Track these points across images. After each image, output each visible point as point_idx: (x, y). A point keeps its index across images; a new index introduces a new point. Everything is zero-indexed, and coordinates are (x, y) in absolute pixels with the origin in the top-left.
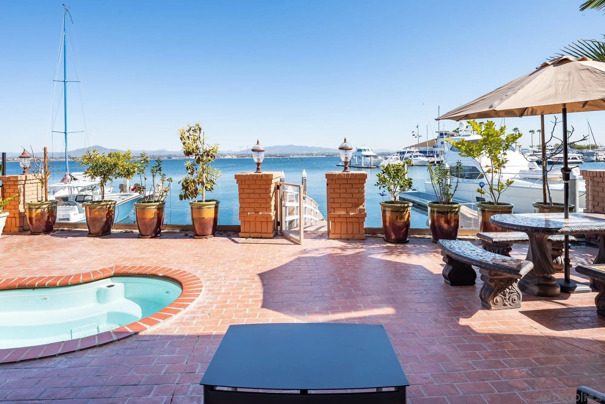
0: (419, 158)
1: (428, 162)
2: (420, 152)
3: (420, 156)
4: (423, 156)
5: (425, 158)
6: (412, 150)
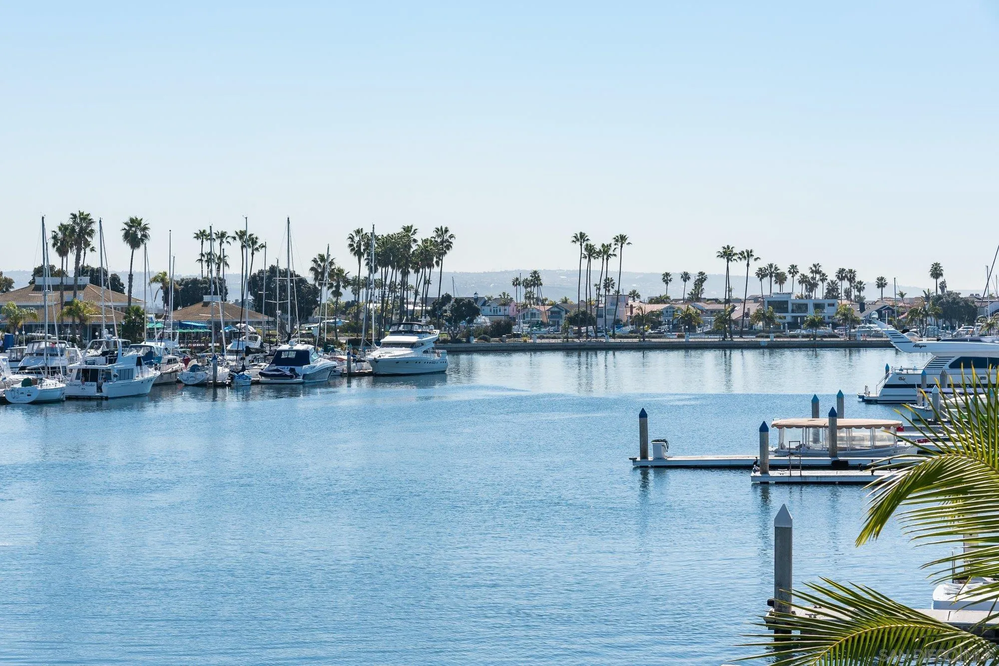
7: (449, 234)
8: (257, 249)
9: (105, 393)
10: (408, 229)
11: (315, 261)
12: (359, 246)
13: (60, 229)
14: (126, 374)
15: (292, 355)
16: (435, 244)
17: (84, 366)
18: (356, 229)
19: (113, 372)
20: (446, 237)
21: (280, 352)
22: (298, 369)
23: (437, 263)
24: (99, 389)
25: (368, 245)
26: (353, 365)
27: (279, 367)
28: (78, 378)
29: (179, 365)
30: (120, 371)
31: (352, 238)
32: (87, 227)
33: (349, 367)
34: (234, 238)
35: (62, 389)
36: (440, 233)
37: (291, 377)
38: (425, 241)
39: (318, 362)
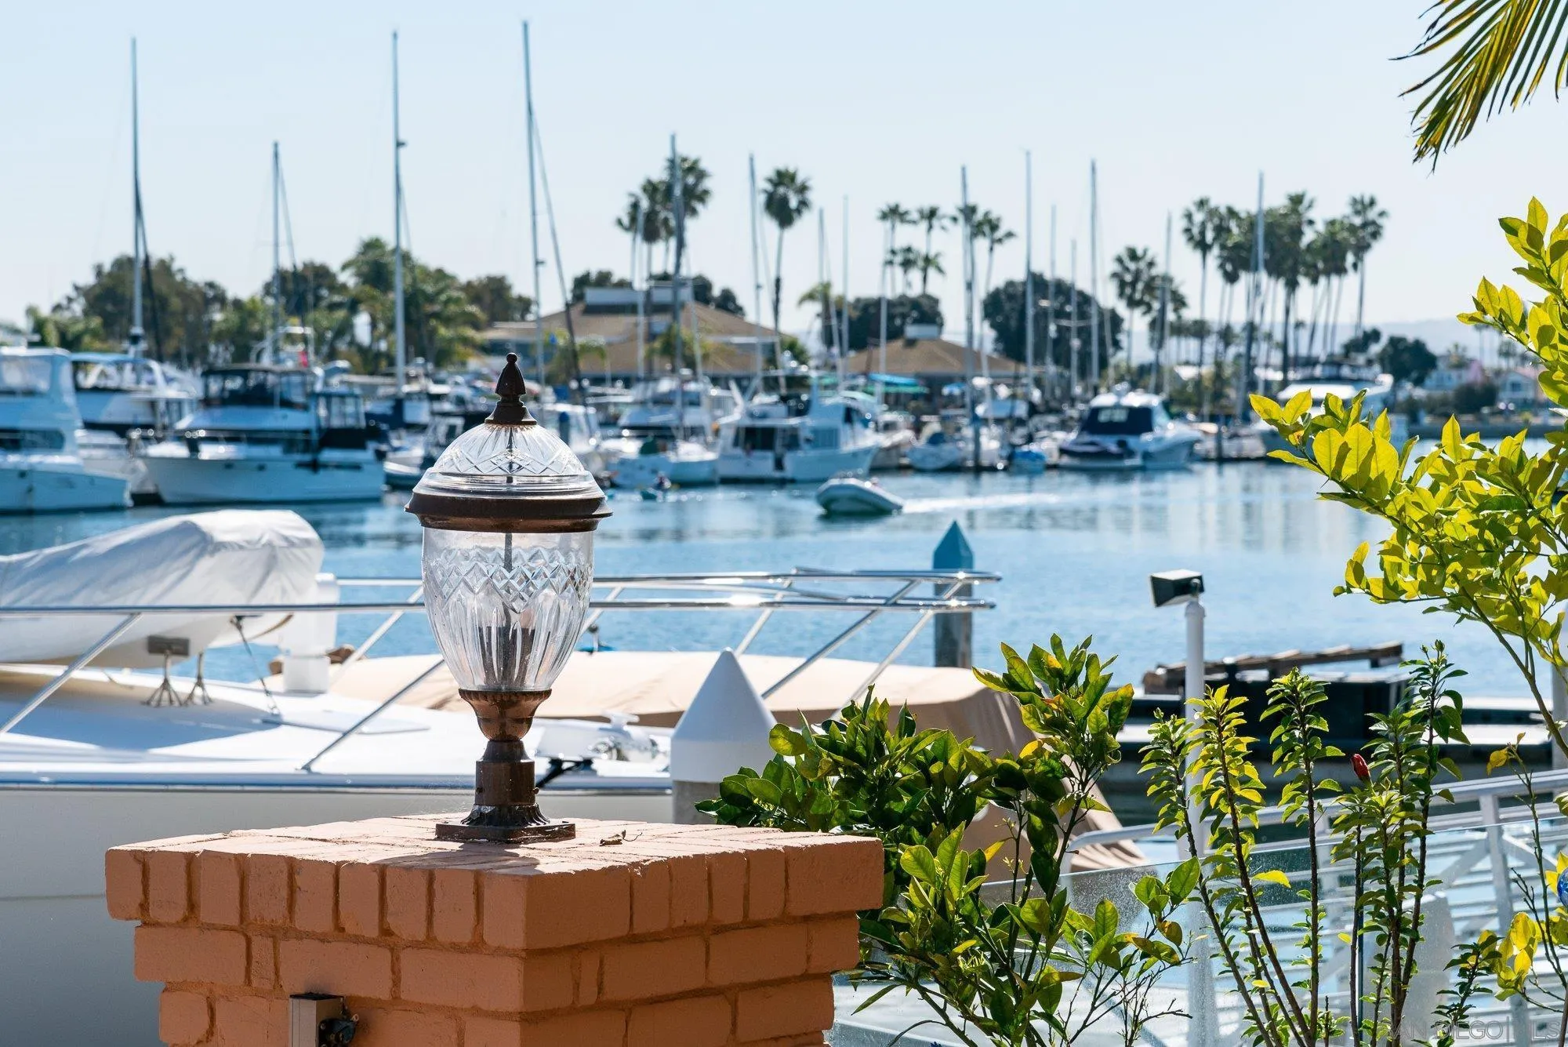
7: (1377, 209)
8: (1000, 241)
9: (790, 470)
10: (1296, 200)
11: (1120, 260)
12: (1202, 233)
13: (645, 190)
14: (826, 438)
15: (1120, 416)
16: (1352, 229)
17: (748, 422)
18: (1197, 198)
19: (804, 434)
20: (1372, 215)
21: (1096, 411)
22: (1132, 441)
23: (1355, 266)
24: (779, 464)
25: (1221, 230)
26: (1226, 444)
27: (1097, 438)
28: (736, 443)
29: (904, 435)
30: (815, 431)
31: (1189, 216)
32: (696, 185)
33: (1219, 448)
34: (955, 219)
35: (710, 463)
36: (1359, 207)
37: (1119, 457)
38: (1332, 223)
39: (1168, 430)
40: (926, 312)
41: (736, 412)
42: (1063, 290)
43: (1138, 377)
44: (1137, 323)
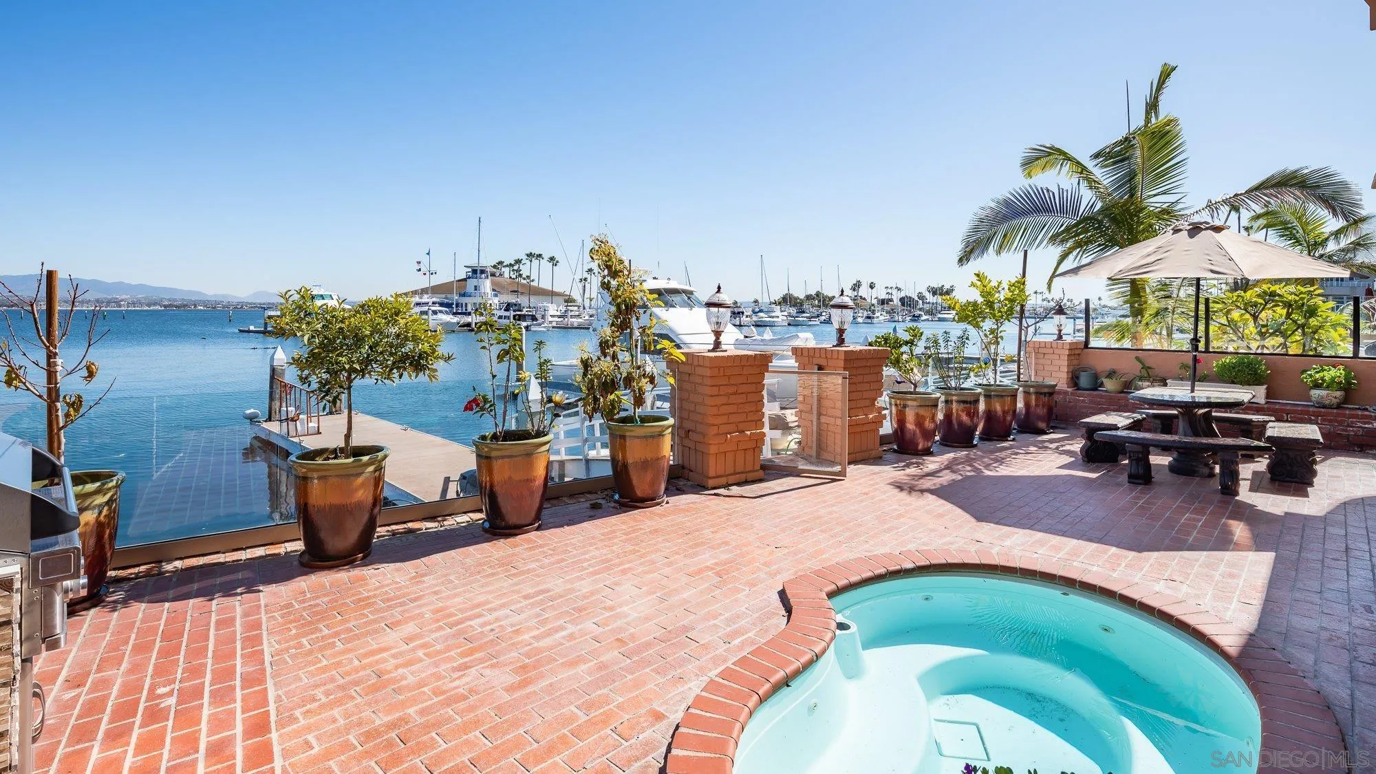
0: (440, 316)
1: (458, 323)
2: (441, 304)
3: (441, 312)
4: (447, 313)
5: (451, 316)
6: (425, 298)
39: (924, 317)
40: (891, 300)
41: (866, 314)
42: (910, 298)
43: (920, 309)
44: (920, 302)
